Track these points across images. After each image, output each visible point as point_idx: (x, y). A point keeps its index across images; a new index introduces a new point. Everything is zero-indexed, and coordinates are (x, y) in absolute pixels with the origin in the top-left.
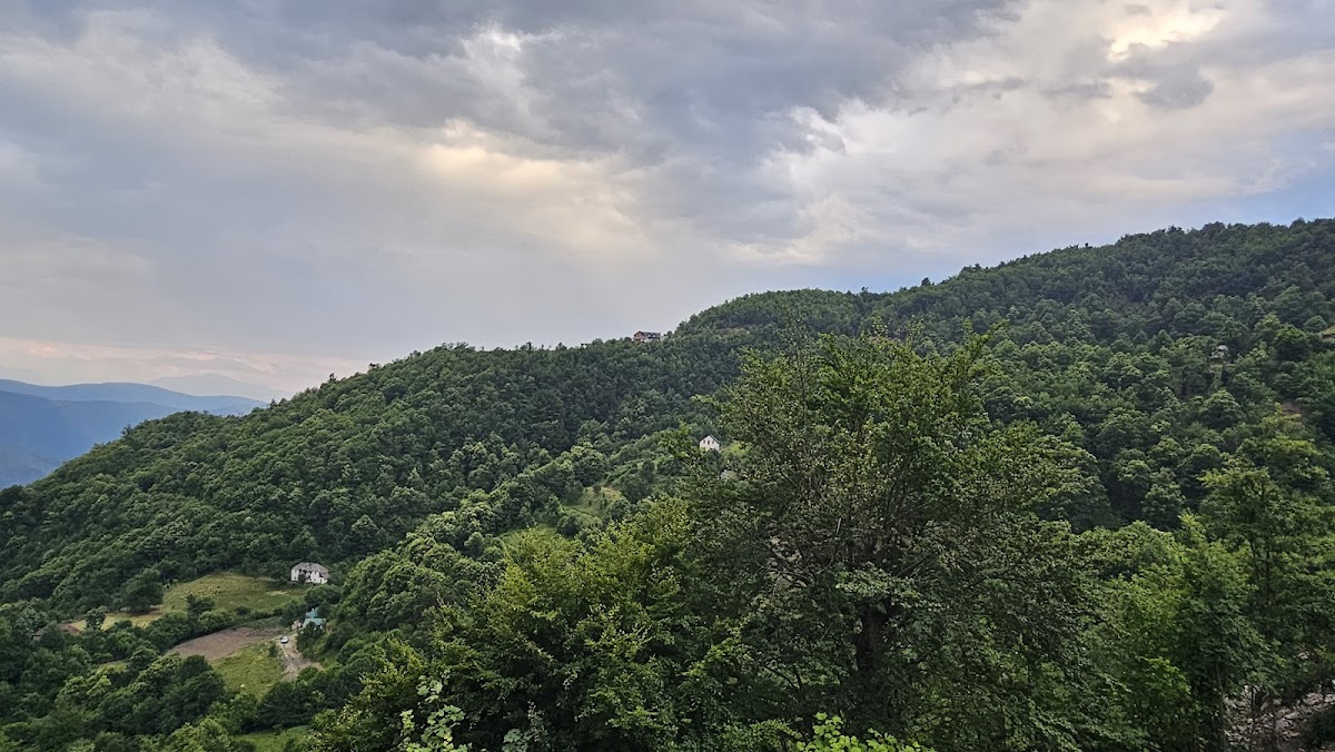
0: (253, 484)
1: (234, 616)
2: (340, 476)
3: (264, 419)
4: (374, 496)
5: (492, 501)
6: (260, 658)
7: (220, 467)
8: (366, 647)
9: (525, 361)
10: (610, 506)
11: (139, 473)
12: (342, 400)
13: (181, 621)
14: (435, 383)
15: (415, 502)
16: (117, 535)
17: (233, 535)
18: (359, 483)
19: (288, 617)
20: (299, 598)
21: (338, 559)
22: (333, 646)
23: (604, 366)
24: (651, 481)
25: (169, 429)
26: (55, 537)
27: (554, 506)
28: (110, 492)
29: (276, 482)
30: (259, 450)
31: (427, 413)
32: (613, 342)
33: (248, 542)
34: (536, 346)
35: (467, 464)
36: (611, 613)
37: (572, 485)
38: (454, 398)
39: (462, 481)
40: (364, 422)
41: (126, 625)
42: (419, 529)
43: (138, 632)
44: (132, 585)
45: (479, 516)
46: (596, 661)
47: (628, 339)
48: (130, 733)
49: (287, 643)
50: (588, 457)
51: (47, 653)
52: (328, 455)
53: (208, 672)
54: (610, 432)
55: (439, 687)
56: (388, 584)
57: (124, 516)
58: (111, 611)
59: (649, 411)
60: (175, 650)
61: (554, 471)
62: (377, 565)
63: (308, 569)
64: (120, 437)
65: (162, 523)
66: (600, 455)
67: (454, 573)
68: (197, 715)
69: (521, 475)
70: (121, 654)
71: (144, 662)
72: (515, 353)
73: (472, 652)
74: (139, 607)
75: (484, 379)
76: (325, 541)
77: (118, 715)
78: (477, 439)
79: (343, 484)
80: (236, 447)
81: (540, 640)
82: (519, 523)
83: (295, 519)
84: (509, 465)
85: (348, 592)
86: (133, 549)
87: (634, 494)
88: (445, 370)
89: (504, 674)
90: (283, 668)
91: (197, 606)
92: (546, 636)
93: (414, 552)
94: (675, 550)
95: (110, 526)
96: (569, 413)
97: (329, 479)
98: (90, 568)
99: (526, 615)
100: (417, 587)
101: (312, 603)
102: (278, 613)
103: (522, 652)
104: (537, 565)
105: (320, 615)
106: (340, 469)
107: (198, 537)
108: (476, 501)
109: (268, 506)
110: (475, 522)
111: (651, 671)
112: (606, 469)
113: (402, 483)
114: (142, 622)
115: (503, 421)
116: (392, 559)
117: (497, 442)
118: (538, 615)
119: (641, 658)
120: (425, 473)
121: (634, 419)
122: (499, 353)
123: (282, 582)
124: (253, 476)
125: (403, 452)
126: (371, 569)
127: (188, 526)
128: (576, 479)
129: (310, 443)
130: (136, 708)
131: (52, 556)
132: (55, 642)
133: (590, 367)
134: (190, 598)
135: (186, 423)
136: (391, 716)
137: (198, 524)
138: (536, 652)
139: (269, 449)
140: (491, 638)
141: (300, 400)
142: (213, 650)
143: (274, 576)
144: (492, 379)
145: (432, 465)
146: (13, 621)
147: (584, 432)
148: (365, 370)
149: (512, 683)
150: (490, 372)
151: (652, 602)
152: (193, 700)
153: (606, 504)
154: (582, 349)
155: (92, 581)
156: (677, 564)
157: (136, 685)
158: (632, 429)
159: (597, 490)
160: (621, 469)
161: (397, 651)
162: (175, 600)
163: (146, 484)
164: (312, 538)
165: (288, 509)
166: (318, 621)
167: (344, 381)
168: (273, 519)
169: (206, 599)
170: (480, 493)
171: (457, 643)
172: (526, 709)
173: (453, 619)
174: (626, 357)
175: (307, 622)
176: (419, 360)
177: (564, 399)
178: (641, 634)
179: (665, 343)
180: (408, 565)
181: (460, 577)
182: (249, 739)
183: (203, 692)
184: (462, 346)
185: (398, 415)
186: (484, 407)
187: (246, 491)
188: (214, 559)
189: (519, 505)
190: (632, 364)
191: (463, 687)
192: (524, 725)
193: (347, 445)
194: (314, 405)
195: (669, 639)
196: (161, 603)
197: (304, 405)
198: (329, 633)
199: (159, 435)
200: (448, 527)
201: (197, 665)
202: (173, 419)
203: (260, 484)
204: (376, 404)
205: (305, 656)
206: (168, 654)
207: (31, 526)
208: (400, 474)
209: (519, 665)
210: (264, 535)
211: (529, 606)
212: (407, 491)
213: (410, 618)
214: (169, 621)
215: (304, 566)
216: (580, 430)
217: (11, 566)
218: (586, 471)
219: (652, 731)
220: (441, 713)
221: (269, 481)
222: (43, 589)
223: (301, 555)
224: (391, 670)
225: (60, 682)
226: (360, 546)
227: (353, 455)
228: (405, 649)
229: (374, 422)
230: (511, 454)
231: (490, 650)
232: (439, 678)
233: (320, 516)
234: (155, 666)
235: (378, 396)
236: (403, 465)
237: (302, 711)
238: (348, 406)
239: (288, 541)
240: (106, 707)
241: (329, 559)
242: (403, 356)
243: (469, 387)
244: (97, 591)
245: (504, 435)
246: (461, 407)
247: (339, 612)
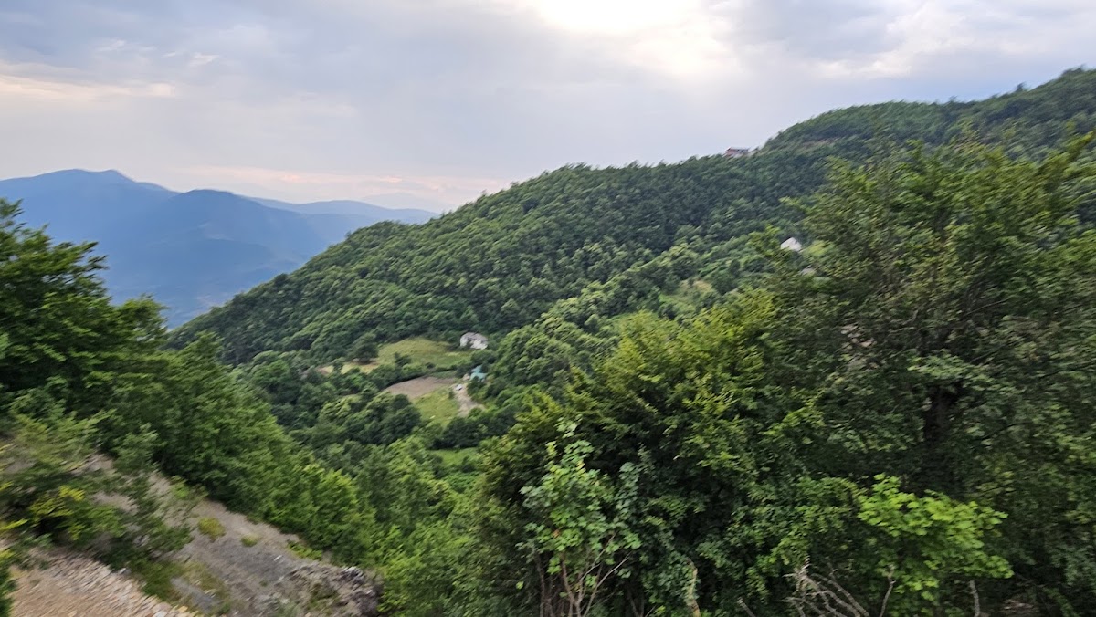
0: (432, 274)
1: (425, 369)
2: (492, 269)
3: (438, 227)
4: (517, 285)
5: (606, 290)
6: (443, 399)
7: (410, 261)
8: (515, 396)
9: (633, 176)
10: (702, 297)
11: (358, 266)
12: (492, 211)
13: (390, 370)
14: (561, 197)
15: (547, 290)
16: (347, 308)
17: (421, 312)
18: (506, 275)
19: (461, 371)
20: (466, 358)
21: (493, 331)
22: (492, 393)
23: (698, 179)
24: (737, 276)
25: (375, 234)
26: (309, 309)
27: (656, 296)
28: (341, 279)
29: (448, 272)
30: (434, 250)
31: (555, 221)
32: (706, 158)
33: (431, 316)
34: (641, 164)
35: (586, 261)
36: (704, 379)
37: (670, 280)
38: (575, 208)
39: (582, 273)
40: (508, 228)
41: (356, 371)
42: (551, 311)
43: (365, 376)
44: (358, 344)
45: (596, 302)
46: (692, 417)
47: (719, 156)
48: (365, 443)
49: (460, 389)
50: (684, 257)
51: (311, 387)
52: (483, 253)
53: (409, 406)
54: (703, 235)
55: (573, 426)
56: (529, 351)
57: (350, 295)
58: (347, 361)
59: (737, 218)
60: (391, 389)
61: (655, 268)
62: (521, 336)
63: (473, 337)
64: (344, 240)
65: (375, 301)
66: (694, 255)
67: (579, 345)
68: (405, 434)
69: (629, 270)
70: (355, 390)
71: (369, 397)
72: (623, 171)
73: (595, 403)
74: (364, 359)
75: (599, 192)
76: (483, 318)
77: (356, 430)
78: (594, 241)
79: (494, 275)
80: (420, 247)
81: (648, 397)
82: (630, 309)
83: (462, 301)
84: (619, 262)
85: (500, 356)
86: (358, 318)
87: (723, 287)
88: (568, 186)
89: (620, 421)
90: (459, 407)
91: (401, 361)
92: (651, 394)
93: (547, 329)
94: (761, 333)
95: (343, 302)
96: (668, 220)
97: (484, 272)
98: (332, 331)
99: (636, 378)
100: (550, 354)
101: (476, 362)
102: (453, 368)
103: (634, 406)
104: (645, 341)
105: (483, 371)
106: (491, 265)
107: (398, 312)
108: (594, 290)
109: (443, 291)
110: (593, 307)
111: (736, 427)
112: (699, 266)
113: (537, 275)
114: (367, 369)
115: (615, 226)
116: (532, 333)
117: (610, 243)
118: (645, 378)
119: (728, 415)
120: (554, 267)
121: (724, 224)
122: (610, 170)
123: (455, 347)
124: (432, 268)
125: (538, 250)
126: (517, 339)
127: (392, 304)
128: (675, 274)
129: (470, 244)
130: (368, 426)
131: (309, 322)
132: (315, 380)
133: (687, 180)
134: (396, 355)
135: (384, 230)
136: (537, 444)
137: (398, 302)
138: (644, 407)
139: (442, 248)
140: (610, 393)
141: (462, 211)
142: (412, 391)
143: (451, 341)
144: (606, 192)
145: (559, 262)
146: (290, 363)
147: (681, 235)
148: (507, 187)
149: (626, 428)
150: (603, 186)
151: (738, 374)
152: (401, 424)
153: (699, 295)
154: (679, 166)
155: (334, 340)
156: (762, 343)
157: (366, 412)
158: (723, 232)
159: (691, 283)
160: (712, 266)
161: (540, 399)
162: (386, 355)
163: (363, 273)
164: (475, 315)
165: (457, 293)
166: (481, 376)
167: (492, 197)
168: (448, 301)
169: (407, 356)
170: (596, 284)
171: (584, 396)
172: (637, 449)
173: (581, 378)
174: (718, 170)
175: (473, 376)
176: (549, 179)
177: (665, 208)
178: (728, 396)
179: (754, 157)
180: (544, 338)
181: (582, 349)
182: (439, 453)
183: (407, 422)
184: (580, 166)
185: (533, 222)
186: (599, 216)
187: (428, 279)
188: (409, 328)
189: (628, 294)
190: (723, 178)
191: (590, 428)
192: (636, 460)
193: (496, 246)
194: (472, 215)
195: (752, 405)
196: (377, 357)
197: (465, 215)
198: (489, 384)
199: (368, 238)
200: (573, 310)
201: (401, 401)
202: (377, 226)
203: (437, 274)
204: (517, 214)
205: (473, 399)
206: (385, 392)
207: (295, 301)
208: (536, 268)
209: (633, 416)
210: (442, 312)
211: (639, 371)
212: (542, 281)
213: (545, 377)
214: (384, 370)
215: (470, 335)
216: (678, 233)
217: (286, 327)
218: (683, 267)
219: (737, 473)
220: (575, 445)
221: (443, 273)
222: (305, 343)
223: (466, 327)
224: (536, 412)
225: (320, 405)
226: (508, 323)
227: (502, 254)
228: (546, 398)
229: (516, 228)
230: (621, 254)
231: (608, 404)
232: (573, 419)
233: (479, 298)
234: (376, 400)
235: (518, 207)
236: (537, 261)
237: (472, 438)
238: (496, 215)
239: (458, 316)
240: (349, 424)
241: (488, 331)
242: (536, 175)
243: (587, 199)
244: (339, 347)
245: (616, 237)
246: (581, 216)
247: (495, 370)
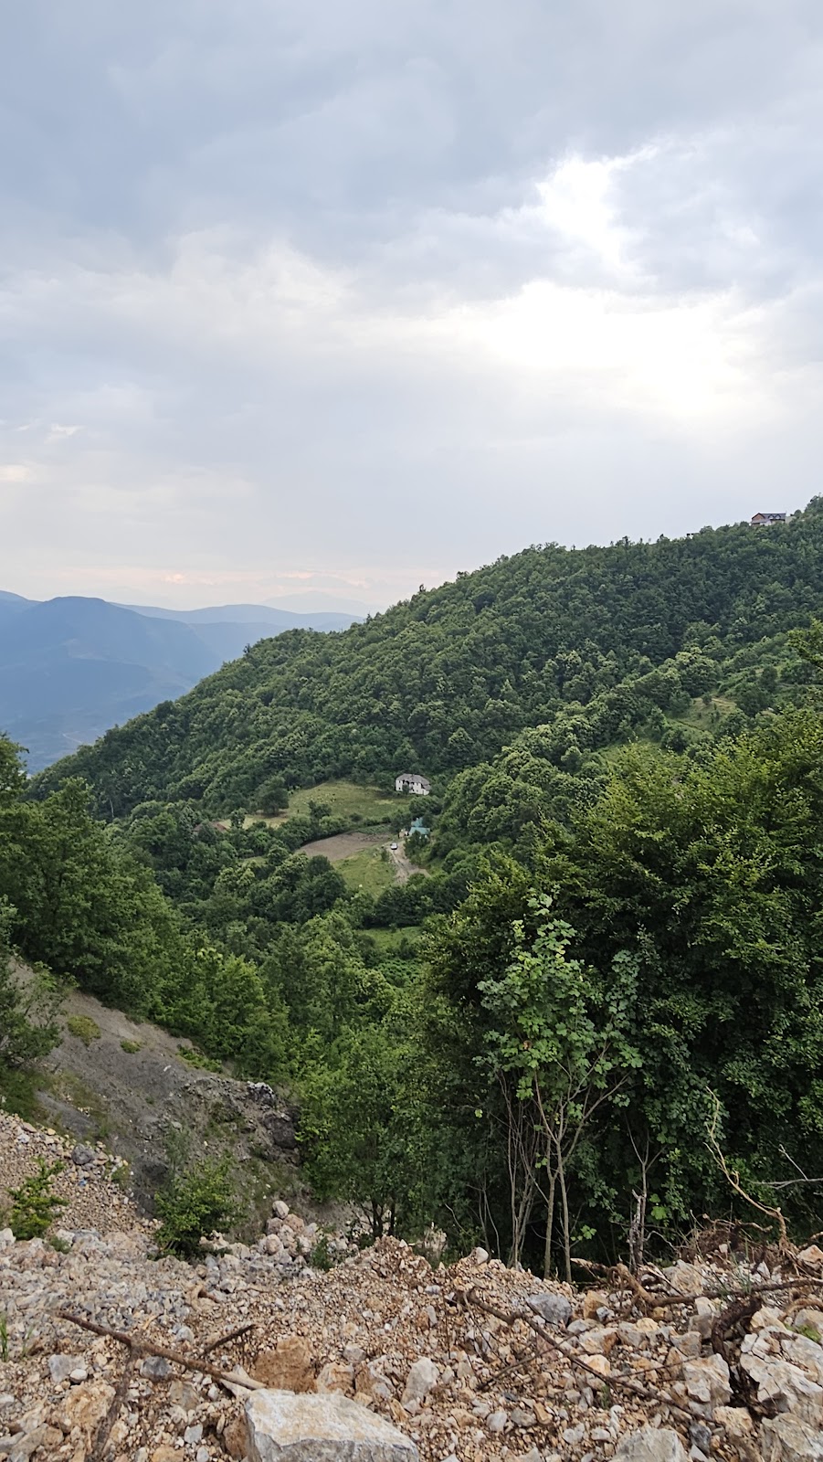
0: (355, 698)
1: (349, 822)
2: (435, 690)
3: (362, 635)
4: (468, 709)
5: (589, 714)
6: (374, 861)
7: (327, 682)
8: (468, 857)
9: (624, 557)
10: (723, 719)
11: (260, 689)
12: (434, 611)
13: (304, 824)
14: (525, 589)
15: (509, 715)
16: (247, 744)
17: (342, 746)
18: (453, 696)
19: (396, 825)
20: (404, 808)
21: (438, 771)
22: (438, 854)
23: (714, 558)
24: (772, 690)
25: (281, 647)
26: (201, 746)
27: (658, 720)
28: (239, 707)
29: (376, 695)
30: (359, 665)
31: (517, 622)
32: (726, 528)
33: (356, 753)
34: (634, 540)
35: (561, 675)
36: (728, 836)
37: (678, 697)
38: (545, 604)
39: (556, 692)
40: (454, 633)
41: (261, 825)
42: (514, 743)
43: (271, 832)
44: (263, 791)
45: (575, 730)
46: (710, 887)
47: (744, 524)
48: (273, 920)
49: (396, 849)
50: (696, 665)
51: (204, 846)
52: (423, 668)
53: (331, 872)
54: (722, 635)
55: (548, 901)
56: (486, 797)
57: (251, 728)
58: (250, 813)
59: (769, 609)
60: (303, 849)
61: (656, 680)
62: (475, 778)
63: (410, 780)
64: (242, 655)
65: (283, 734)
66: (710, 662)
67: (552, 788)
68: (324, 908)
69: (619, 686)
70: (260, 851)
71: (278, 859)
72: (610, 550)
73: (574, 869)
74: (270, 810)
75: (576, 582)
76: (424, 753)
77: (261, 903)
78: (570, 647)
79: (438, 697)
80: (339, 662)
81: (647, 860)
82: (621, 738)
83: (396, 731)
84: (605, 674)
85: (448, 804)
86: (261, 758)
87: (752, 705)
88: (535, 574)
89: (609, 893)
90: (394, 872)
91: (318, 812)
92: (651, 856)
93: (509, 767)
94: (807, 769)
95: (242, 737)
96: (673, 616)
97: (424, 692)
98: (229, 774)
99: (631, 834)
100: (515, 801)
101: (416, 813)
102: (386, 821)
103: (628, 872)
104: (641, 783)
105: (425, 825)
106: (434, 682)
107: (312, 748)
108: (572, 713)
109: (371, 719)
110: (572, 736)
111: (775, 901)
112: (718, 677)
113: (494, 695)
114: (274, 824)
115: (599, 627)
116: (490, 773)
117: (593, 650)
118: (644, 834)
119: (764, 886)
120: (518, 684)
121: (752, 618)
122: (592, 551)
123: (389, 793)
124: (356, 689)
125: (495, 662)
126: (470, 782)
127: (305, 738)
128: (683, 689)
129: (405, 656)
130: (276, 899)
131: (200, 763)
132: (208, 838)
133: (698, 560)
134: (312, 805)
135: (294, 641)
136: (498, 924)
137: (312, 735)
138: (643, 874)
139: (369, 663)
140: (595, 856)
141: (393, 613)
142: (334, 852)
143: (382, 786)
144: (586, 581)
145: (525, 677)
146: (177, 818)
147: (691, 636)
148: (453, 579)
149: (617, 904)
150: (582, 573)
151: (777, 827)
152: (320, 895)
153: (718, 718)
154: (688, 540)
155: (232, 786)
156: (808, 785)
157: (274, 879)
158: (750, 630)
159: (707, 701)
160: (735, 677)
161: (501, 863)
162: (299, 804)
163: (267, 699)
164: (412, 751)
165: (389, 722)
166: (423, 831)
167: (434, 592)
168: (377, 732)
169: (325, 806)
170: (576, 705)
171: (560, 859)
172: (635, 930)
173: (555, 835)
174: (741, 545)
175: (413, 830)
176: (507, 565)
177: (668, 599)
178: (763, 860)
179: (792, 525)
180: (505, 778)
181: (558, 793)
182: (369, 934)
183: (328, 893)
184: (552, 546)
185: (488, 624)
186: (577, 613)
187: (351, 704)
188: (329, 768)
189: (619, 718)
190: (750, 554)
191: (570, 905)
192: (634, 946)
193: (439, 658)
194: (406, 618)
195: (798, 869)
196: (287, 807)
197: (398, 618)
198: (433, 842)
199: (273, 652)
200: (544, 741)
201: (320, 865)
202: (283, 637)
203: (362, 697)
204: (466, 614)
205: (413, 862)
206: (297, 853)
207: (182, 737)
208: (493, 686)
209: (626, 886)
210: (370, 747)
211: (634, 825)
212: (500, 703)
213: (509, 831)
214: (296, 825)
215: (407, 777)
216: (686, 634)
217: (171, 770)
218: (695, 680)
219: (779, 966)
220: (550, 926)
221: (371, 695)
222: (195, 791)
223: (402, 766)
224: (496, 881)
225: (216, 871)
226: (458, 759)
227: (447, 668)
228: (508, 861)
229: (466, 633)
230: (608, 663)
231: (593, 870)
232: (548, 891)
233: (418, 727)
234: (287, 863)
235: (467, 606)
236: (495, 676)
237: (413, 913)
239: (391, 753)
240: (252, 896)
241: (430, 771)
242: (490, 562)
243: (560, 591)
244: (236, 796)
245: (601, 641)
246: (553, 614)
247: (441, 823)
